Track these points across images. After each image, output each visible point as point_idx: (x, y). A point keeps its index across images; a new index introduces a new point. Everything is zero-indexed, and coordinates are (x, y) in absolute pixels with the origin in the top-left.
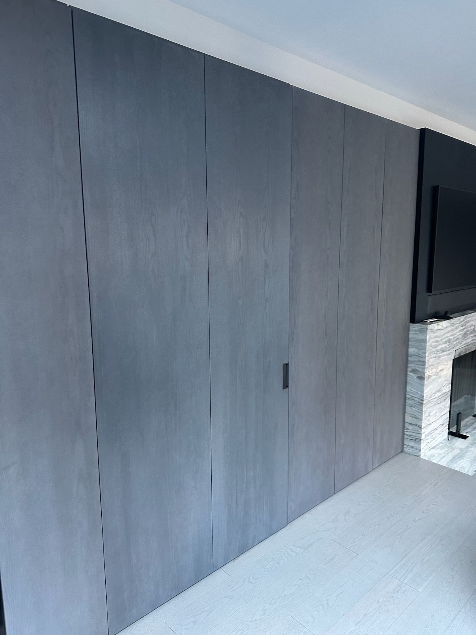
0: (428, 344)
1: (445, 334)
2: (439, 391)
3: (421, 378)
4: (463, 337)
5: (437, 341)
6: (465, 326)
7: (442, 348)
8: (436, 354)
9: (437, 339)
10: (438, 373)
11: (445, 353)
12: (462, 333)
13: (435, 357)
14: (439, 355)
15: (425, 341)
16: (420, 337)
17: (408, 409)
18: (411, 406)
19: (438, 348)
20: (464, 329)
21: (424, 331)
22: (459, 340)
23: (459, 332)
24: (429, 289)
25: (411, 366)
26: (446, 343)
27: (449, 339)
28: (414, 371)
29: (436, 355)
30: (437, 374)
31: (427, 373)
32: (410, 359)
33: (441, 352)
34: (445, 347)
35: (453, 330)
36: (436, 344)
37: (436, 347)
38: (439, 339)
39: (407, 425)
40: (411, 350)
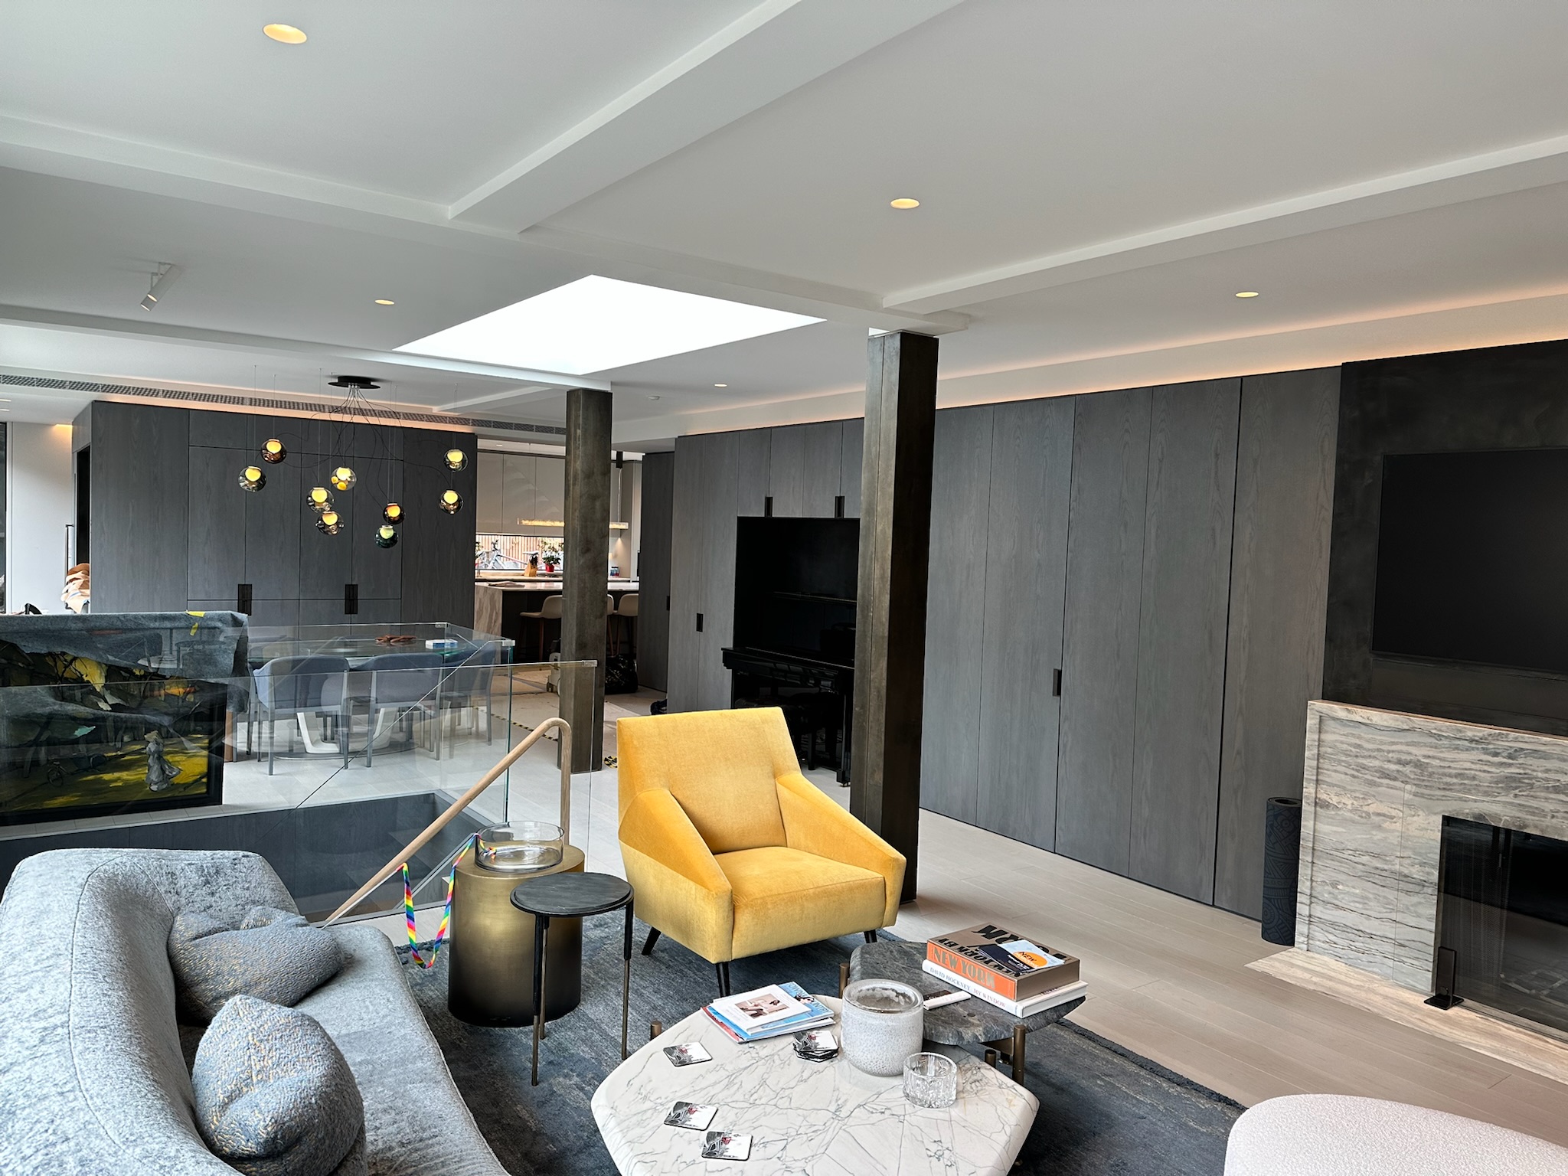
1: (1393, 743)
4: (1497, 783)
5: (1359, 746)
6: (1510, 757)
7: (1382, 767)
8: (1358, 771)
9: (1358, 742)
10: (1368, 814)
11: (1398, 784)
12: (1493, 769)
13: (1353, 776)
14: (1370, 778)
20: (1502, 764)
22: (1476, 782)
23: (1472, 763)
26: (1399, 762)
27: (1419, 761)
29: (1356, 773)
33: (1378, 775)
34: (1398, 771)
35: (1436, 747)
36: (1353, 749)
37: (1357, 756)
38: (1366, 745)
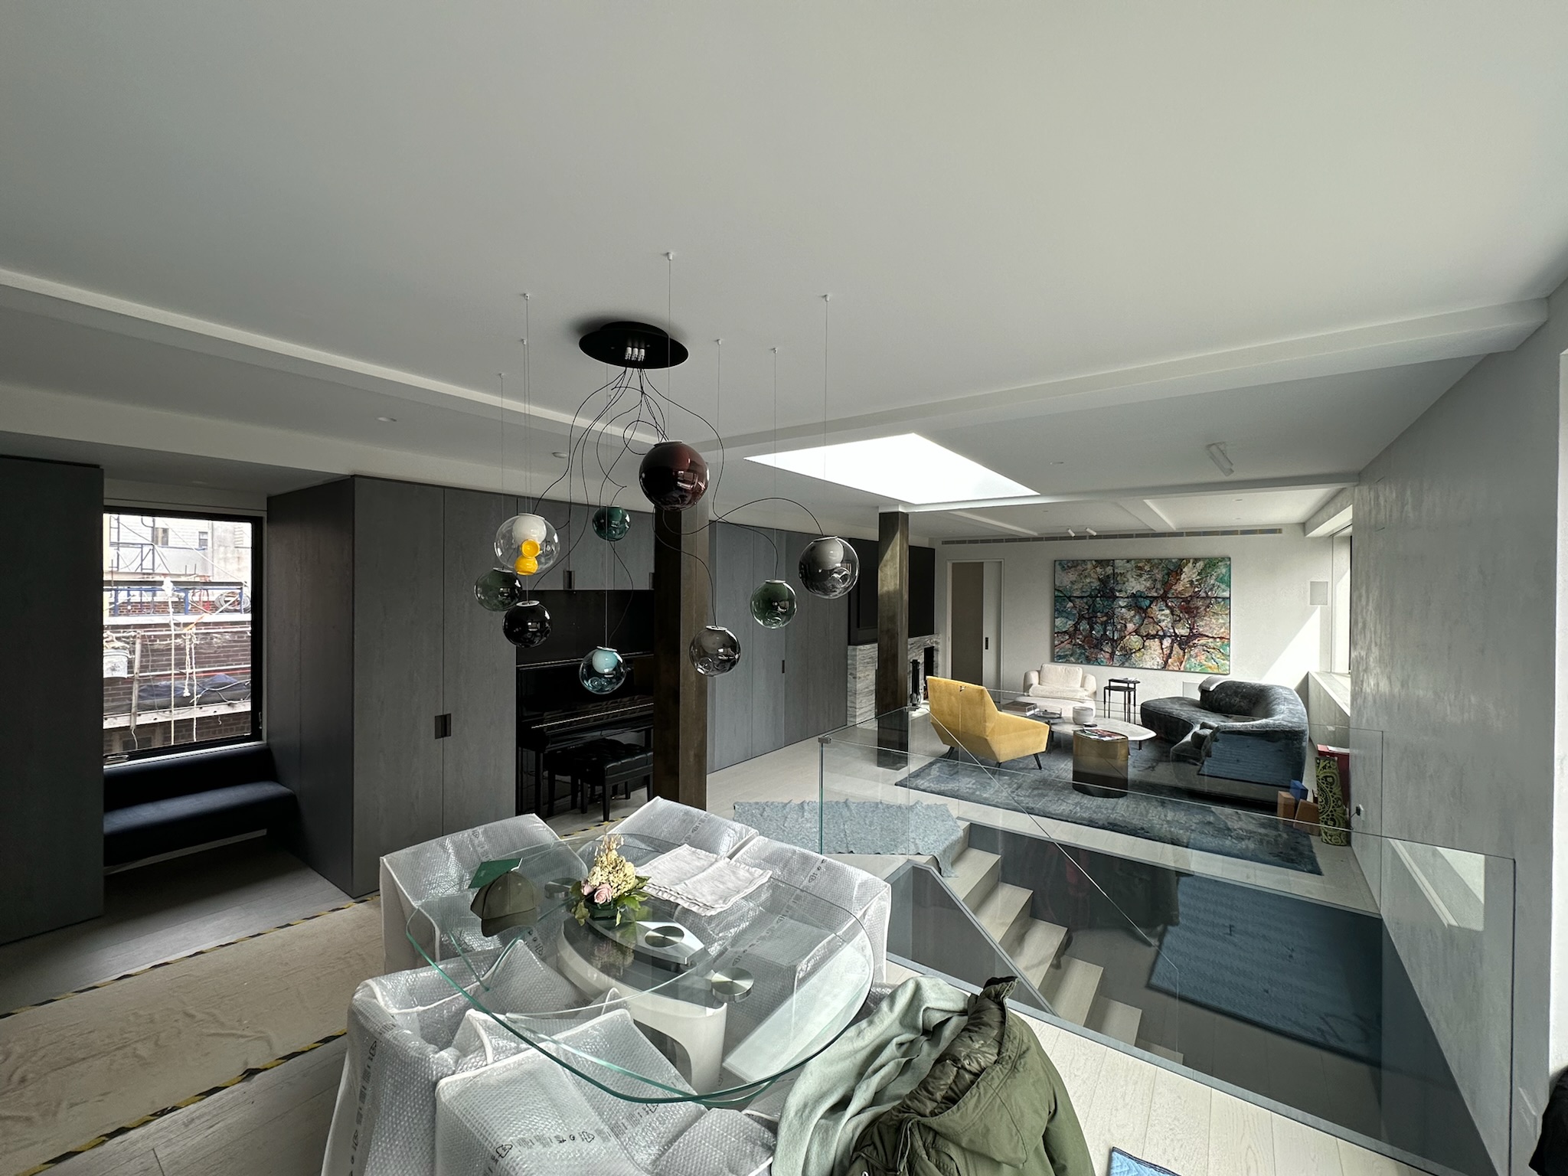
0: (858, 658)
1: (869, 653)
2: (867, 688)
3: (855, 678)
8: (864, 664)
9: (863, 655)
13: (863, 666)
15: (856, 656)
16: (853, 653)
17: (849, 698)
18: (850, 696)
19: (865, 661)
21: (855, 650)
24: (858, 626)
25: (849, 671)
28: (851, 674)
30: (865, 677)
31: (858, 675)
32: (849, 667)
33: (867, 664)
39: (848, 708)
40: (849, 662)
